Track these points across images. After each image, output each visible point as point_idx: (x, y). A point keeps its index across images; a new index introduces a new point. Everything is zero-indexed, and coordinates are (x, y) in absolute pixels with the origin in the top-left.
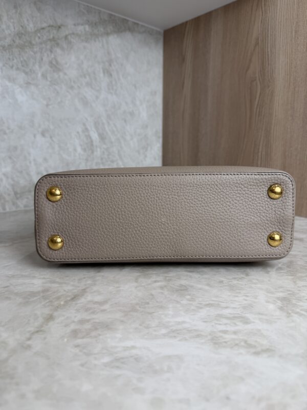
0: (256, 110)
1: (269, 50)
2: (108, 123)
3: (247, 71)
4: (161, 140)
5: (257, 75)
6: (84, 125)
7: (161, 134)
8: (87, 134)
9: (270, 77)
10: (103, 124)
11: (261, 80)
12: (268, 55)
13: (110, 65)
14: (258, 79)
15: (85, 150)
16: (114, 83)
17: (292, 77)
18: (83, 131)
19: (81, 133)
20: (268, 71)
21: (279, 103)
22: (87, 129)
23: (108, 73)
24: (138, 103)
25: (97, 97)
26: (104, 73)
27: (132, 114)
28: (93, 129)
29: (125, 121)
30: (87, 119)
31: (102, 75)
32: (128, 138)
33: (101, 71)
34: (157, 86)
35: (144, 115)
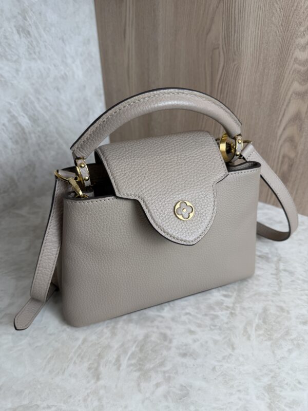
0: (218, 86)
1: (237, 11)
2: (38, 99)
3: (207, 34)
4: (103, 98)
5: (220, 43)
6: (9, 112)
7: (102, 92)
8: (15, 122)
9: (235, 48)
10: (32, 103)
11: (225, 49)
12: (235, 18)
13: (25, 19)
14: (221, 47)
15: (17, 142)
16: (34, 43)
17: (262, 55)
18: (10, 121)
19: (7, 124)
20: (234, 41)
21: (244, 83)
22: (13, 117)
23: (23, 31)
24: (69, 61)
25: (17, 71)
26: (19, 33)
27: (64, 78)
28: (22, 113)
29: (58, 90)
30: (10, 104)
31: (16, 37)
32: (65, 108)
33: (15, 31)
34: (90, 30)
35: (79, 74)
